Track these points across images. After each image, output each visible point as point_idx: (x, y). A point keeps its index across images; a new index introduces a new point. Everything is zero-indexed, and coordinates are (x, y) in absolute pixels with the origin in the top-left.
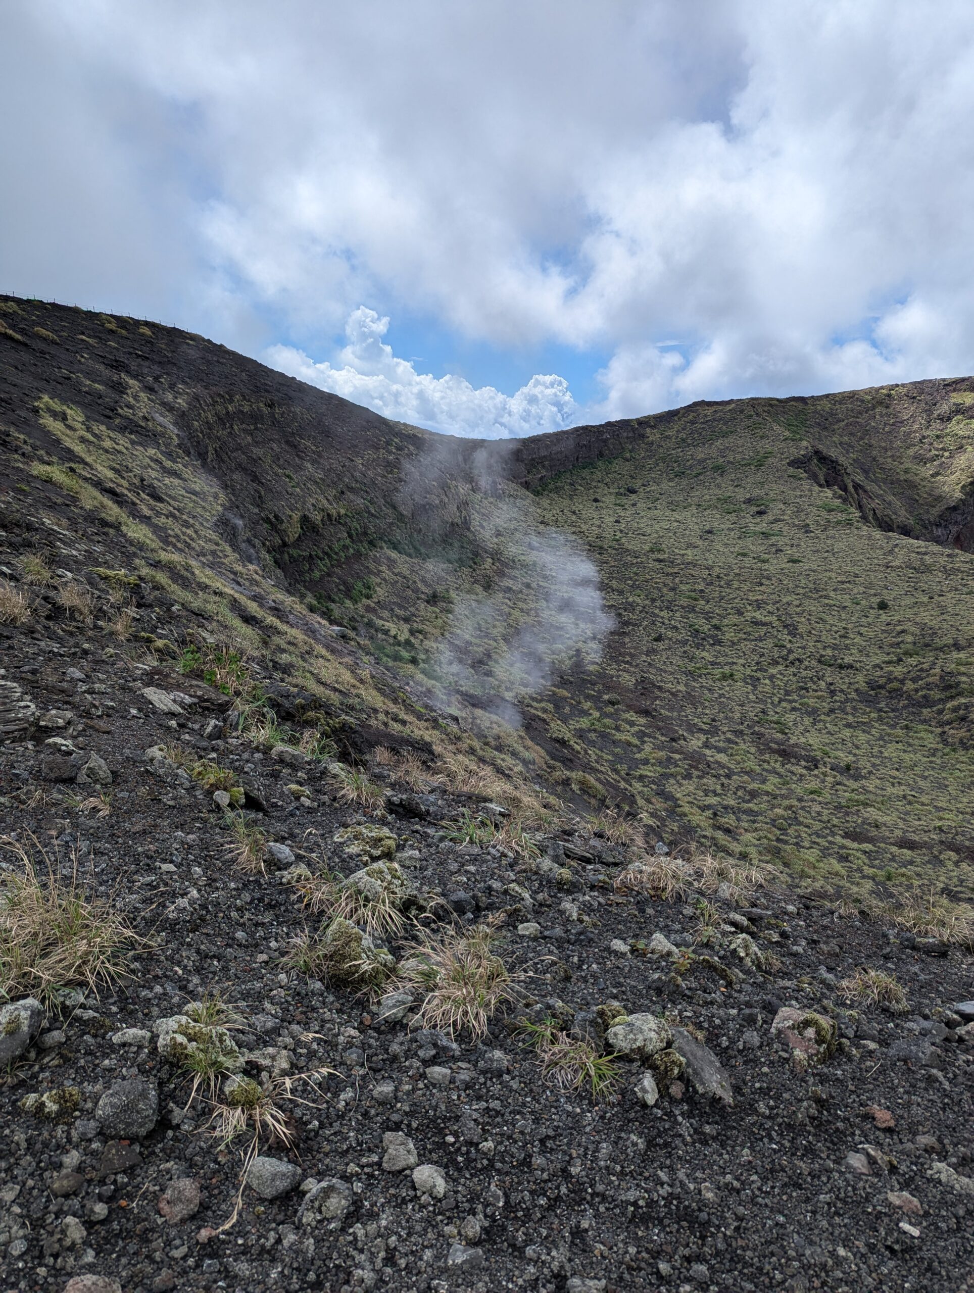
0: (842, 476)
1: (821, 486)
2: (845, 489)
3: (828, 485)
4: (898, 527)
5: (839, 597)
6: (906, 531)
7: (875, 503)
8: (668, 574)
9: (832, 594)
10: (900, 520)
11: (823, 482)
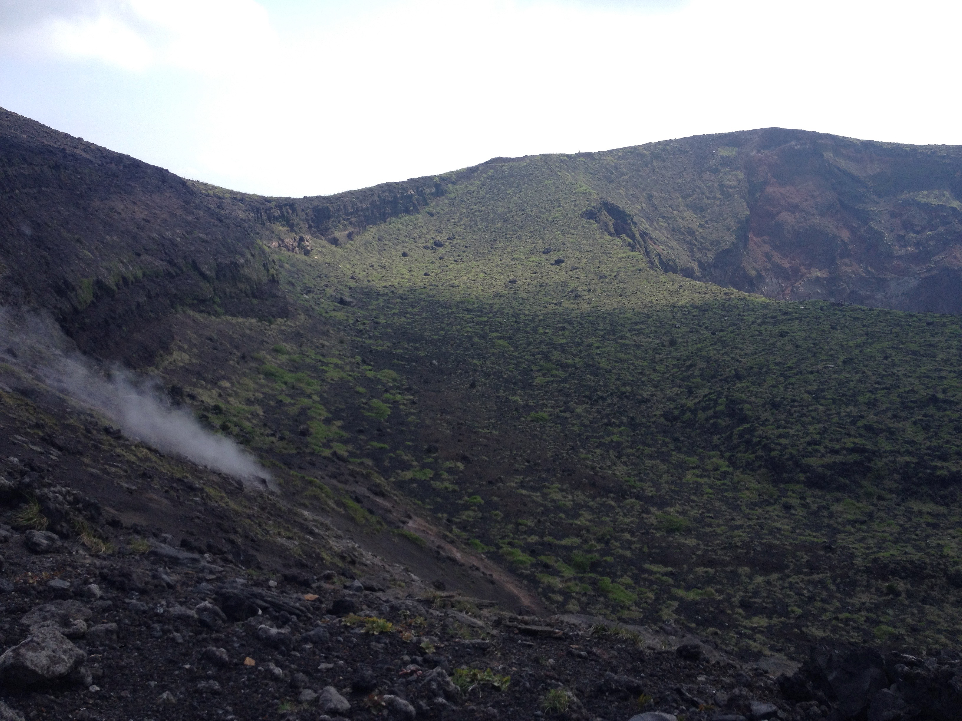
0: (629, 225)
1: (611, 234)
2: (633, 237)
3: (618, 233)
4: (682, 270)
5: (635, 337)
6: (688, 273)
7: (659, 249)
8: (478, 323)
9: (628, 335)
10: (682, 263)
11: (613, 231)
